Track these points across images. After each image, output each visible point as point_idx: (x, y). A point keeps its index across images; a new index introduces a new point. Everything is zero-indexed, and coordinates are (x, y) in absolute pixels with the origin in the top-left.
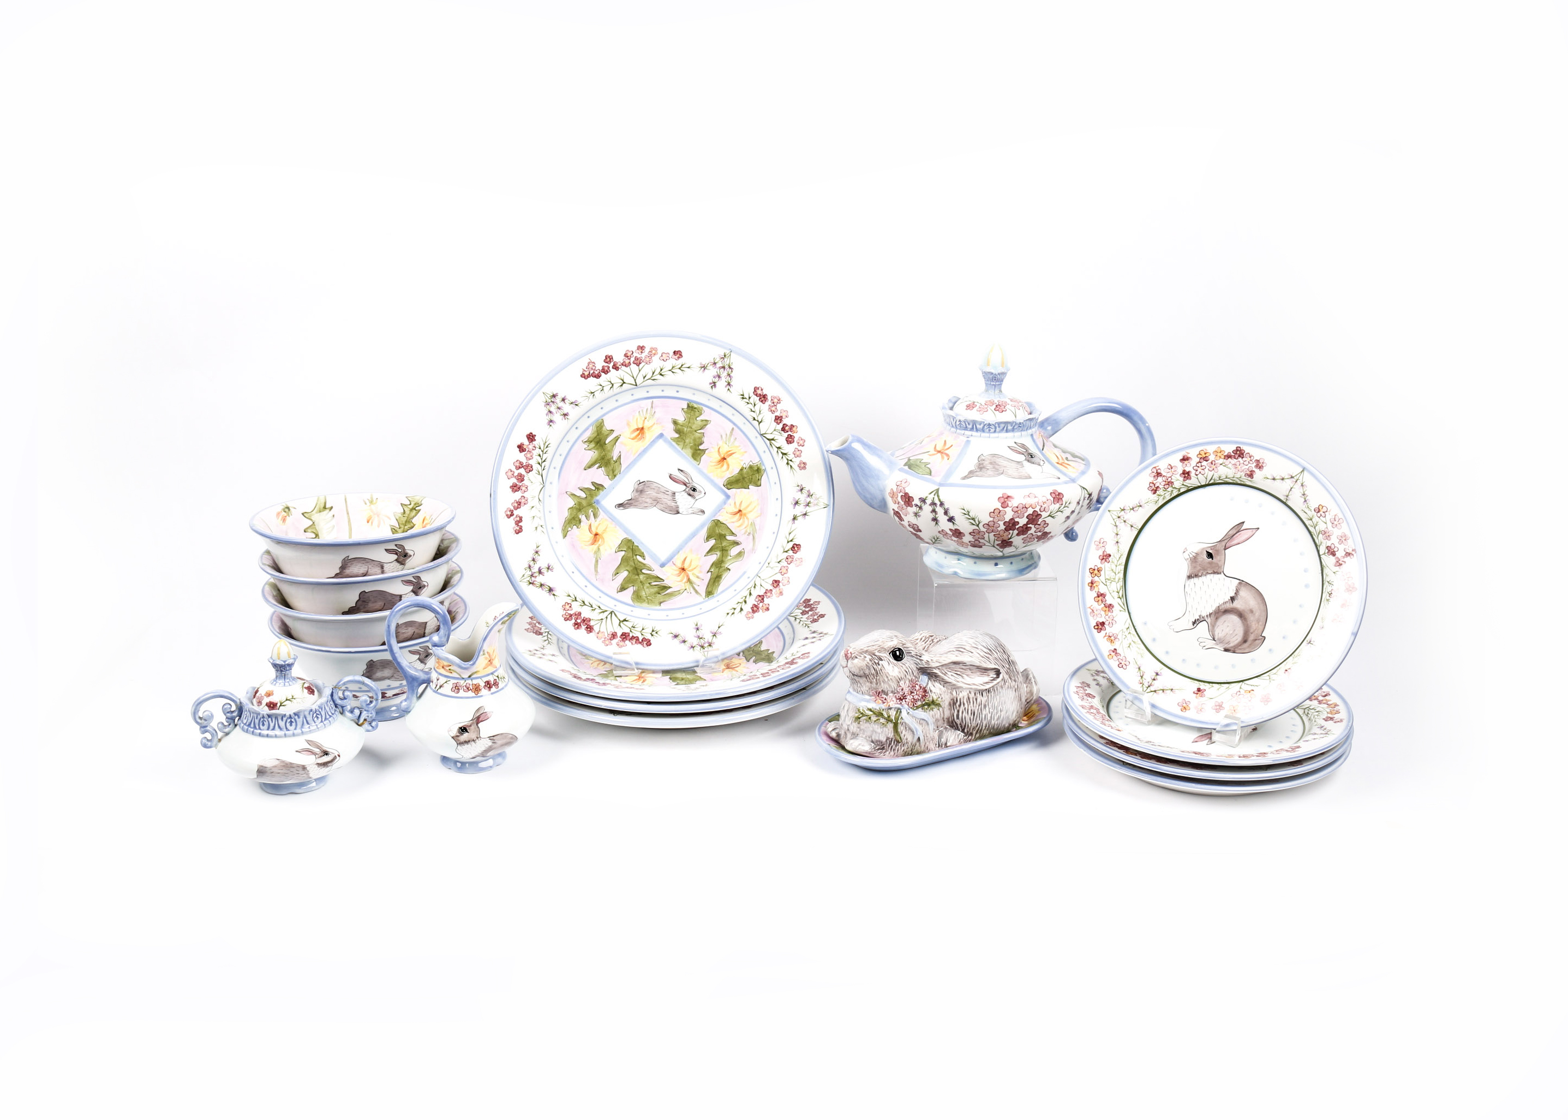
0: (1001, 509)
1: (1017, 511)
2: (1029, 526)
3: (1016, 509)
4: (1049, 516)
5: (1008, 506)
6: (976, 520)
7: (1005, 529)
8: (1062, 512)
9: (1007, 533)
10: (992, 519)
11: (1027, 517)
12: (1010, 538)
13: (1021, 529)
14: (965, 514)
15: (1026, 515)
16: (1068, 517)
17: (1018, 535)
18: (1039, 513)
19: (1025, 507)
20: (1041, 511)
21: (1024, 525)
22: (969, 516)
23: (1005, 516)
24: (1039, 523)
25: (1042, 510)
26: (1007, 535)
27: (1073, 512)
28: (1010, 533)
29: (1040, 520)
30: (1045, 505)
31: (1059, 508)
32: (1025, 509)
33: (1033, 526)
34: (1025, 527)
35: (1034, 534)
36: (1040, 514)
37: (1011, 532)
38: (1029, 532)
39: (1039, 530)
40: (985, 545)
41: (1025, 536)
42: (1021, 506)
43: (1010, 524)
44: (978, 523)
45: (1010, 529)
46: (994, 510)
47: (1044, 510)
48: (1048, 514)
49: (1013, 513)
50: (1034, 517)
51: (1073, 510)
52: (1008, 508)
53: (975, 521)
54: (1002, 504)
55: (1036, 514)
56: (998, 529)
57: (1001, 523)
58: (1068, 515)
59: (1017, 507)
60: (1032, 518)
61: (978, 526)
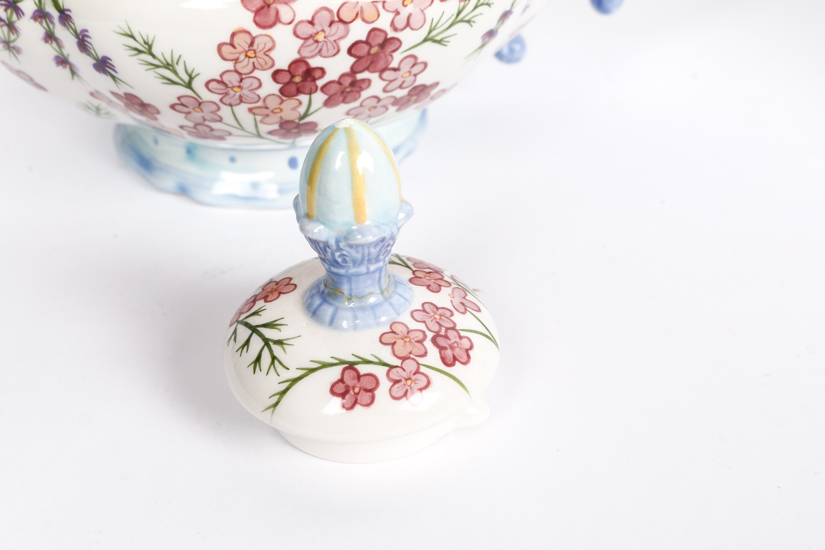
0: (255, 31)
1: (311, 36)
2: (359, 76)
3: (307, 30)
4: (425, 40)
5: (277, 20)
6: (180, 69)
7: (281, 91)
8: (468, 22)
9: (290, 103)
10: (230, 65)
11: (350, 51)
12: (306, 115)
13: (335, 88)
14: (140, 52)
15: (345, 44)
16: (491, 34)
17: (327, 103)
18: (391, 34)
19: (341, 21)
20: (396, 30)
21: (343, 76)
22: (154, 56)
23: (272, 54)
24: (394, 64)
25: (400, 21)
26: (294, 109)
27: (506, 15)
28: (300, 103)
29: (397, 57)
30: (410, 8)
31: (459, 13)
32: (341, 26)
33: (374, 77)
34: (347, 81)
35: (382, 95)
36: (393, 39)
37: (304, 98)
38: (365, 94)
39: (397, 83)
40: (230, 134)
41: (356, 104)
42: (326, 17)
43: (293, 76)
44: (186, 78)
45: (299, 91)
46: (233, 35)
47: (408, 24)
48: (423, 33)
49: (301, 42)
50: (374, 50)
51: (508, 8)
52: (279, 26)
53: (175, 72)
54: (257, 12)
55: (380, 40)
56: (259, 92)
57: (265, 76)
58: (492, 25)
59: (311, 23)
60: (369, 53)
61: (189, 85)
